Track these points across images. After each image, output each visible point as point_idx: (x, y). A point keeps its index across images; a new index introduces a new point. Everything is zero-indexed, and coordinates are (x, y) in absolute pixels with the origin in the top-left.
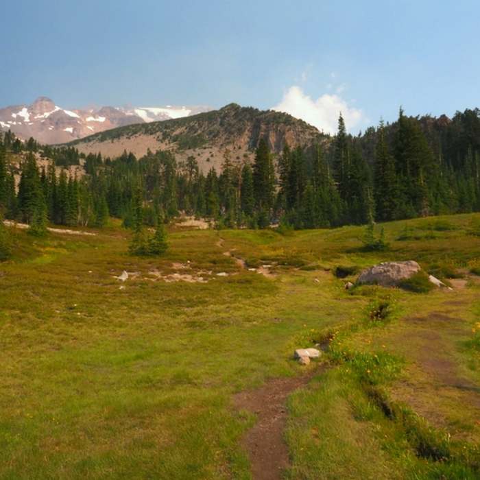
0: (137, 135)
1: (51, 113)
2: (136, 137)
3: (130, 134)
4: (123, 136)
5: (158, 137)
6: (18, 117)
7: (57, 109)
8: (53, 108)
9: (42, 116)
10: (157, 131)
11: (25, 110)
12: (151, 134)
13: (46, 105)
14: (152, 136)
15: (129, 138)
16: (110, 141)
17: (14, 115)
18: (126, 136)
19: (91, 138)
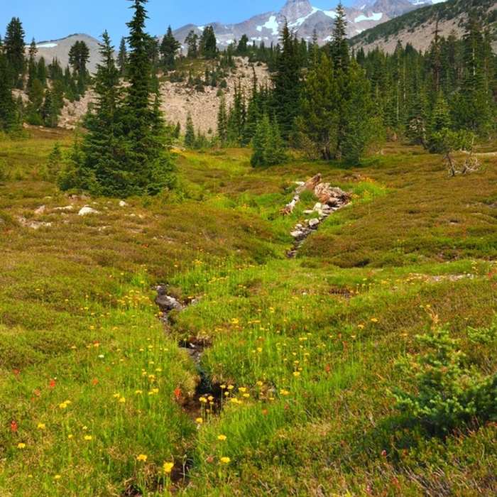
0: (425, 24)
1: (307, 17)
2: (423, 27)
3: (414, 24)
4: (403, 28)
5: (462, 21)
6: (264, 28)
7: (315, 10)
8: (309, 10)
9: (295, 24)
10: (460, 12)
11: (272, 18)
12: (449, 18)
13: (300, 8)
14: (452, 21)
15: (413, 31)
16: (382, 40)
17: (259, 28)
18: (407, 28)
19: (354, 41)
